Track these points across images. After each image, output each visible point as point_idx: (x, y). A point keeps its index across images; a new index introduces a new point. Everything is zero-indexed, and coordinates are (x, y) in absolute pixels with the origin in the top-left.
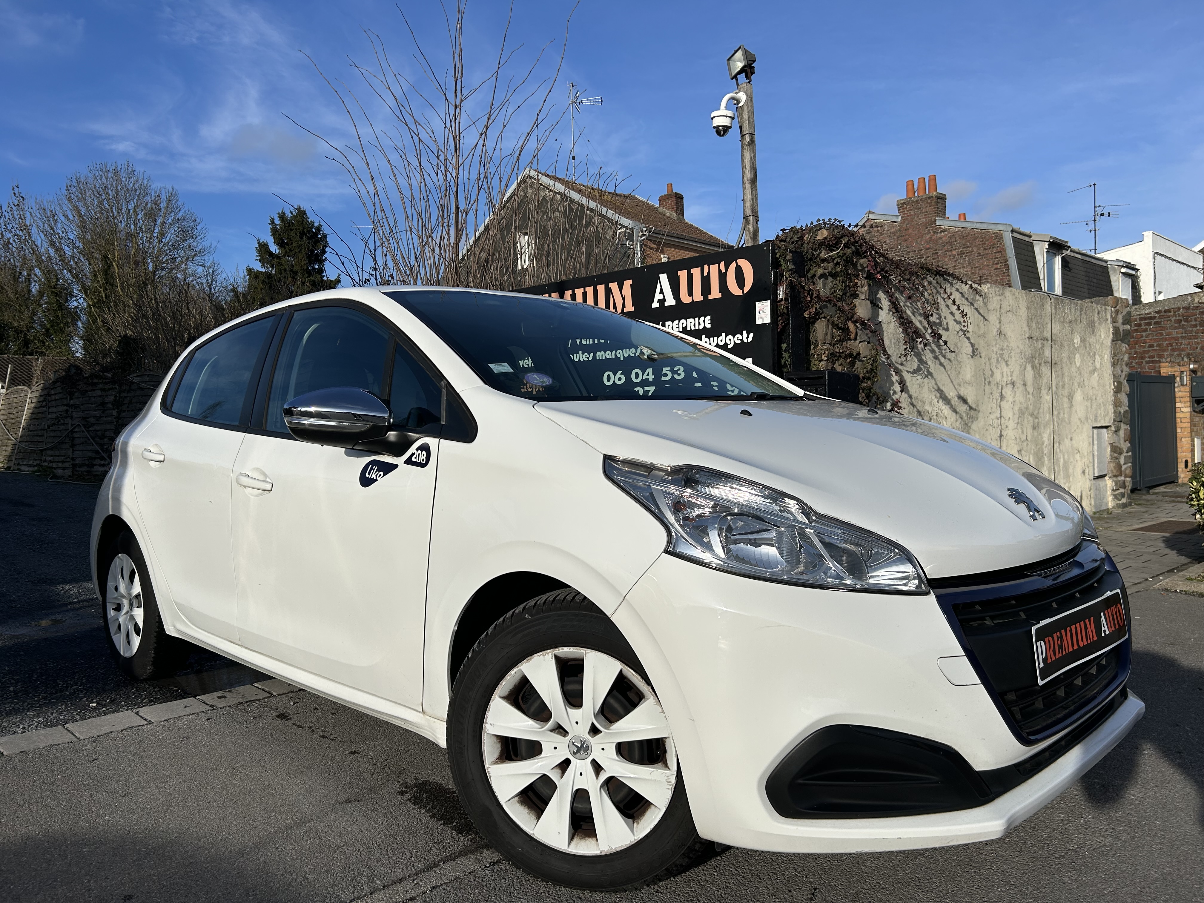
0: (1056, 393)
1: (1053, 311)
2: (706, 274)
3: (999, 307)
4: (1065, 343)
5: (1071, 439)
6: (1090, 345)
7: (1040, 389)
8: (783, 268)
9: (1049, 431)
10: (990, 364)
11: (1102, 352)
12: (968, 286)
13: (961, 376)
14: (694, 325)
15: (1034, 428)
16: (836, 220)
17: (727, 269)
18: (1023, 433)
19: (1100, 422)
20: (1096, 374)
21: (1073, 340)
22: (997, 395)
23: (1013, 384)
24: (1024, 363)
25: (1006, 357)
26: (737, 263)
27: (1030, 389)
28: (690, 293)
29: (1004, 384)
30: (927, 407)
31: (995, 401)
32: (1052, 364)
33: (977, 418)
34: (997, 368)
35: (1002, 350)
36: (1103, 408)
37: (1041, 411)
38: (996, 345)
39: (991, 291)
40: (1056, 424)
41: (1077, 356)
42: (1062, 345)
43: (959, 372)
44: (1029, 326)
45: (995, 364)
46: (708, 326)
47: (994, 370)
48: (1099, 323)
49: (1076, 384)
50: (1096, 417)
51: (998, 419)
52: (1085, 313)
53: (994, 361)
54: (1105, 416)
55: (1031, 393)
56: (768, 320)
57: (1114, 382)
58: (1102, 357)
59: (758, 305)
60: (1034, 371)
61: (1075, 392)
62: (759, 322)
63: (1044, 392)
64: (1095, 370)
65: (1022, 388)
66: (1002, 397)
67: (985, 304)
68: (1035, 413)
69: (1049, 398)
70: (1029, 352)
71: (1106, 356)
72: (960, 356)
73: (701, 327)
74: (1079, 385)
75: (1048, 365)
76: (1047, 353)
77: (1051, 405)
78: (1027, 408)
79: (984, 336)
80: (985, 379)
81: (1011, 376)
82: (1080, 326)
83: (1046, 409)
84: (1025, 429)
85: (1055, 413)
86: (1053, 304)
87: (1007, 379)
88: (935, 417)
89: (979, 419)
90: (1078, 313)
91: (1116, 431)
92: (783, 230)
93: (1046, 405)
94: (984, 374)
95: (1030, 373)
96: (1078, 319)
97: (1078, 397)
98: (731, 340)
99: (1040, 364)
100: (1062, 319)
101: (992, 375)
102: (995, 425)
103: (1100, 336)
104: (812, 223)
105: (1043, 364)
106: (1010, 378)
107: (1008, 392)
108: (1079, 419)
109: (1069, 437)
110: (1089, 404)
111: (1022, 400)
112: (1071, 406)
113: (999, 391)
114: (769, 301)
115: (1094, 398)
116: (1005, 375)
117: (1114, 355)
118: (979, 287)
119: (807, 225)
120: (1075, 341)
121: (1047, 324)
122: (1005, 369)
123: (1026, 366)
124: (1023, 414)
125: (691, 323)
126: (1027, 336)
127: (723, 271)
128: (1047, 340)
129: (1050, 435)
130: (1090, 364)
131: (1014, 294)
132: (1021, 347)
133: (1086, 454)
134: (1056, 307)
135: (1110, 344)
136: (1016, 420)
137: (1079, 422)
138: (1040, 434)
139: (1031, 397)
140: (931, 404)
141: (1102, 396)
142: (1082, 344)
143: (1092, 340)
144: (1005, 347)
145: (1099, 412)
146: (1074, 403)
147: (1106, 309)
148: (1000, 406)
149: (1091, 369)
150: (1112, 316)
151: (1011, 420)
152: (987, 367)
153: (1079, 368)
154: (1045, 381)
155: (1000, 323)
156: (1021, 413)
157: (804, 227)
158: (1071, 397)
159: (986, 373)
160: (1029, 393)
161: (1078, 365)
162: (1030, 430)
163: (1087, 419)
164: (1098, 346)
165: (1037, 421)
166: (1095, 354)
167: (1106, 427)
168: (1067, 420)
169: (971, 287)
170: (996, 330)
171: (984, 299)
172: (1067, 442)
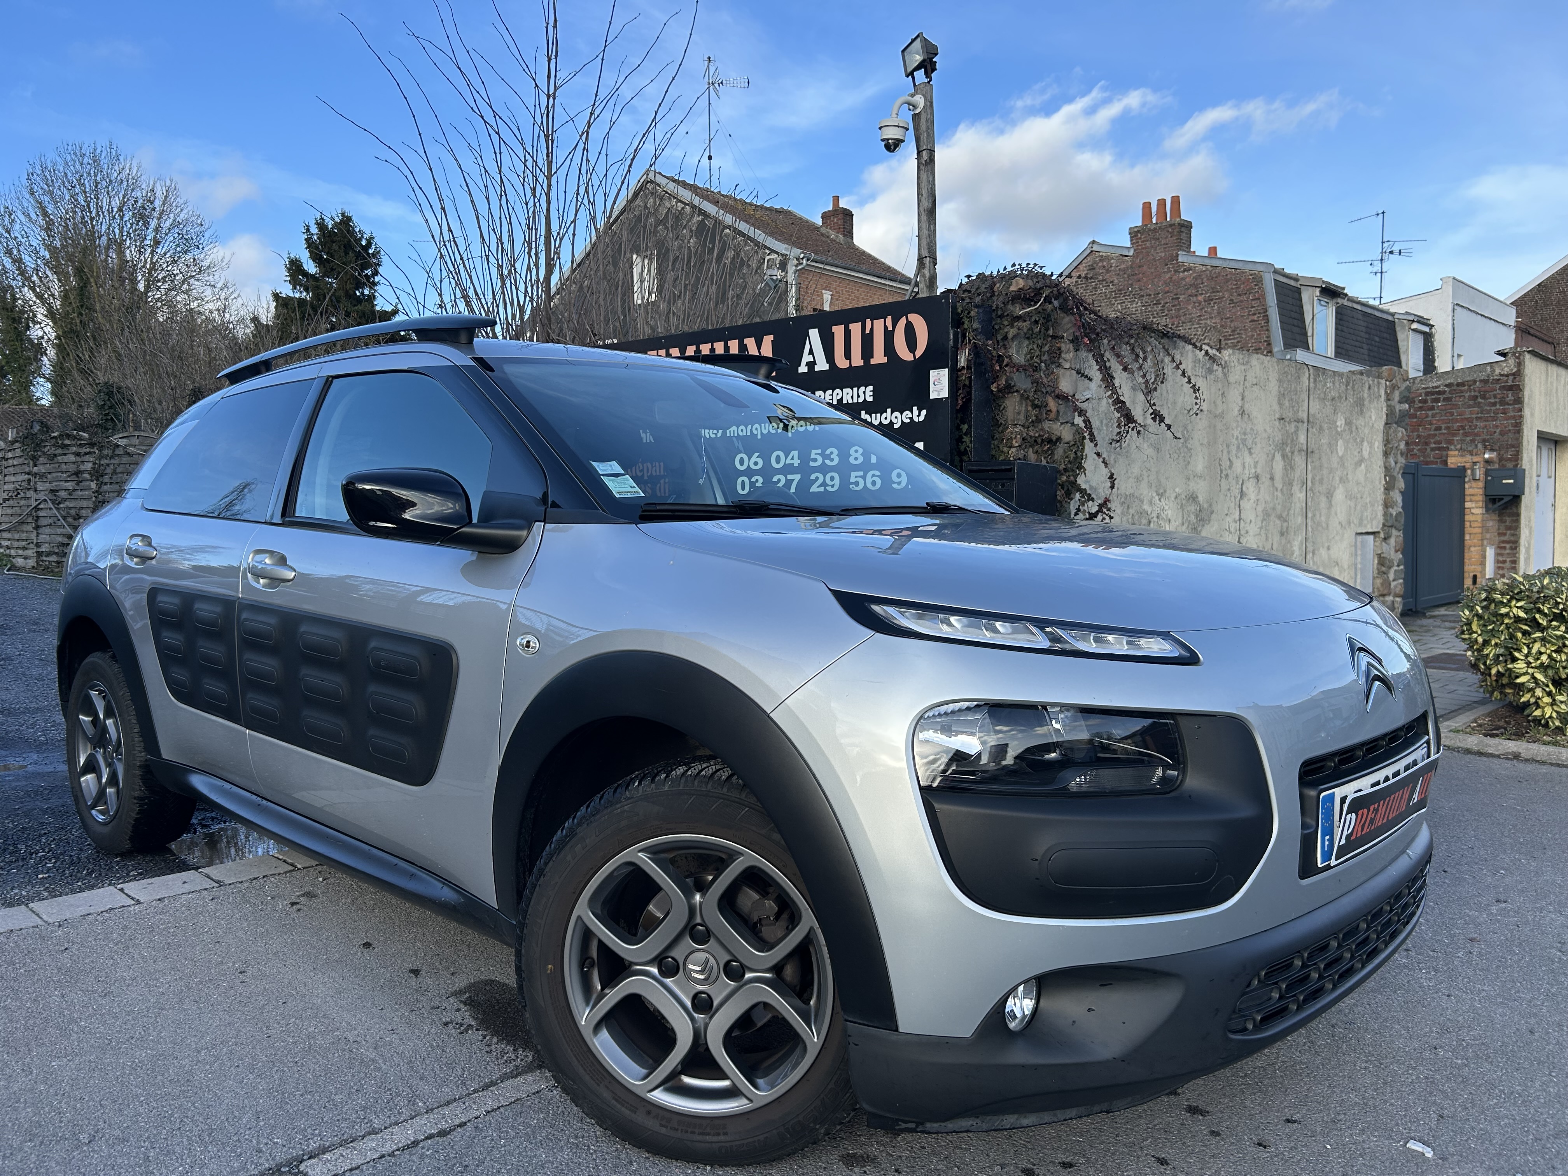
0: (1311, 489)
1: (1312, 385)
2: (867, 331)
3: (1243, 378)
4: (1325, 426)
5: (1328, 548)
6: (1357, 428)
7: (1291, 484)
8: (966, 326)
9: (1300, 537)
10: (1228, 452)
11: (1372, 437)
12: (1203, 352)
13: (1190, 467)
14: (852, 397)
15: (1282, 534)
16: (1035, 265)
17: (894, 326)
18: (1267, 539)
19: (1366, 526)
20: (1363, 466)
21: (1336, 422)
22: (1237, 492)
23: (1257, 477)
24: (1272, 452)
25: (1249, 443)
26: (907, 318)
27: (1279, 484)
28: (848, 355)
29: (1246, 477)
30: (1146, 507)
31: (1233, 499)
32: (1308, 453)
33: (1210, 521)
34: (1237, 457)
35: (1245, 434)
36: (1369, 510)
37: (1292, 512)
38: (1237, 427)
39: (1234, 358)
40: (1310, 529)
41: (1340, 442)
42: (1321, 429)
43: (1189, 462)
44: (1280, 404)
45: (1234, 452)
46: (870, 399)
47: (1233, 459)
48: (1370, 401)
49: (1337, 479)
50: (1361, 520)
51: (1236, 522)
52: (1353, 388)
53: (1233, 449)
54: (1372, 520)
55: (1279, 489)
56: (945, 394)
57: (1385, 476)
58: (1371, 445)
59: (933, 373)
60: (1285, 462)
61: (1335, 488)
62: (933, 396)
63: (1296, 488)
64: (1361, 461)
65: (1268, 482)
66: (1242, 494)
67: (1225, 375)
68: (1284, 515)
69: (1302, 496)
70: (1278, 437)
71: (1377, 444)
72: (1190, 441)
73: (861, 400)
74: (1341, 479)
75: (1304, 453)
76: (1302, 438)
77: (1304, 505)
78: (1274, 509)
79: (1221, 416)
80: (1221, 471)
81: (1255, 467)
82: (1345, 404)
83: (1297, 510)
84: (1270, 536)
85: (1310, 515)
86: (1312, 376)
87: (1249, 471)
88: (1155, 519)
89: (1212, 523)
90: (1343, 387)
91: (1385, 539)
92: (969, 276)
93: (1298, 505)
94: (1220, 465)
95: (1279, 465)
96: (1343, 395)
97: (1339, 495)
98: (897, 419)
99: (1293, 453)
100: (1322, 395)
101: (1230, 467)
102: (1232, 530)
103: (1371, 417)
104: (1005, 269)
105: (1296, 453)
106: (1253, 471)
107: (1250, 488)
108: (1340, 523)
109: (1326, 545)
110: (1353, 504)
111: (1268, 498)
112: (1330, 506)
113: (1239, 486)
114: (946, 370)
115: (1359, 496)
116: (1247, 464)
117: (1387, 442)
118: (1218, 354)
119: (999, 271)
120: (1339, 423)
121: (1303, 401)
122: (1248, 460)
123: (1274, 456)
124: (1269, 515)
125: (849, 395)
126: (1277, 416)
127: (890, 328)
128: (1303, 422)
129: (1301, 542)
130: (1356, 453)
131: (1263, 363)
132: (1269, 430)
133: (1346, 567)
134: (1315, 381)
135: (1382, 428)
136: (1259, 523)
137: (1339, 527)
138: (1289, 542)
139: (1279, 494)
140: (1151, 503)
141: (1370, 494)
142: (1347, 428)
143: (1360, 422)
144: (1248, 430)
145: (1365, 514)
146: (1333, 503)
147: (1379, 383)
148: (1239, 506)
149: (1356, 459)
150: (1386, 392)
151: (1253, 523)
152: (1225, 457)
153: (1341, 458)
154: (1297, 474)
155: (1243, 399)
156: (1266, 514)
157: (995, 273)
158: (1329, 495)
159: (1223, 463)
160: (1277, 489)
161: (1340, 454)
162: (1276, 538)
163: (1349, 523)
164: (1367, 431)
165: (1285, 524)
166: (1362, 441)
167: (1373, 533)
168: (1324, 525)
169: (1207, 353)
170: (1238, 408)
171: (1224, 368)
172: (1323, 552)
